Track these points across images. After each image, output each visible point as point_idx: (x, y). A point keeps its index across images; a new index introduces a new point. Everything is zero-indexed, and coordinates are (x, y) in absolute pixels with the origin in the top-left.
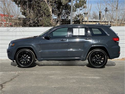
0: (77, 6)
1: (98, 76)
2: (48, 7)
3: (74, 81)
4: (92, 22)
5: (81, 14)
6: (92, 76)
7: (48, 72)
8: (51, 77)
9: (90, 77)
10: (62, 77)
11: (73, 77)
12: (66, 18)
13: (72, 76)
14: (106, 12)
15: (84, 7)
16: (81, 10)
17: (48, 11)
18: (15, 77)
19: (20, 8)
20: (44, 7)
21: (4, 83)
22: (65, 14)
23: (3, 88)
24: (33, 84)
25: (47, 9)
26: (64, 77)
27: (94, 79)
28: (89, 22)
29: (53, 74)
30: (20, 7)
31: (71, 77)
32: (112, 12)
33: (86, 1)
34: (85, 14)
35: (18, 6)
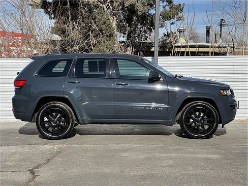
0: (166, 17)
1: (216, 153)
2: (108, 19)
3: (171, 162)
4: (196, 47)
5: (174, 32)
6: (203, 153)
7: (117, 147)
8: (124, 155)
9: (200, 156)
10: (146, 156)
11: (166, 155)
12: (144, 40)
13: (165, 152)
14: (221, 28)
15: (179, 19)
16: (173, 23)
17: (109, 26)
18: (55, 156)
19: (54, 21)
20: (101, 19)
21: (35, 168)
22: (141, 31)
23: (35, 176)
24: (91, 169)
25: (107, 22)
26: (149, 156)
27: (208, 159)
28: (190, 47)
29: (127, 150)
30: (54, 18)
31: (164, 155)
32: (234, 28)
33: (183, 7)
34: (180, 32)
35: (50, 18)
